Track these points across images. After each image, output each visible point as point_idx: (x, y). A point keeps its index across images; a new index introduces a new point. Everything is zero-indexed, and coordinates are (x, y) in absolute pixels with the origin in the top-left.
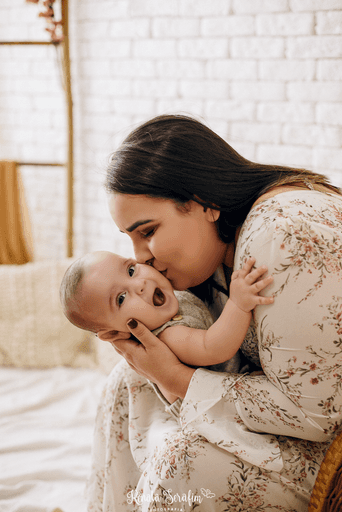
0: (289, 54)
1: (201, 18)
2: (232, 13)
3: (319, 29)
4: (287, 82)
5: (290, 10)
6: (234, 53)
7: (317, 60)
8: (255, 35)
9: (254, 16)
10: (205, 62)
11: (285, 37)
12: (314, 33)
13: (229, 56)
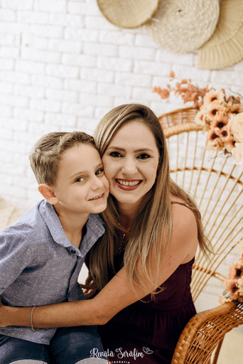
0: (117, 81)
1: (62, 53)
2: (82, 53)
3: (135, 70)
4: (114, 97)
5: (118, 56)
6: (82, 77)
7: (133, 87)
8: (96, 67)
9: (96, 56)
10: (63, 79)
11: (114, 72)
12: (132, 71)
13: (79, 78)
